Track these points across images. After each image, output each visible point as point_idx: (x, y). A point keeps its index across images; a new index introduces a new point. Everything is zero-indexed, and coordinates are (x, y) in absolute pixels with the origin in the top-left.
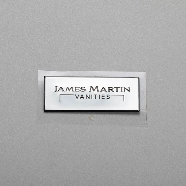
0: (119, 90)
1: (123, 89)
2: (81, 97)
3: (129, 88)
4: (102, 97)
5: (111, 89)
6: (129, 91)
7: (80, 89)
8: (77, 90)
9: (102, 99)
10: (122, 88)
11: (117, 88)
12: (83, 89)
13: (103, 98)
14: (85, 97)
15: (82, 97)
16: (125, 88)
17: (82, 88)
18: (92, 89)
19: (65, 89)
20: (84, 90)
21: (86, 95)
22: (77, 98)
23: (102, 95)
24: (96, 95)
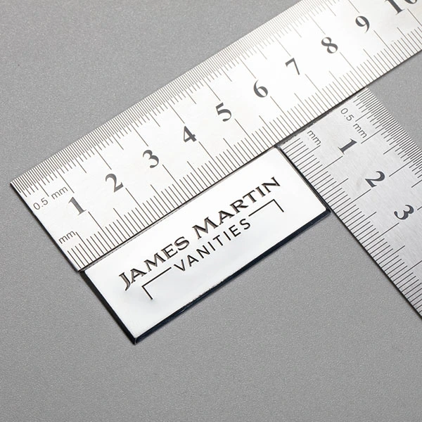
0: (256, 195)
1: (263, 189)
2: (190, 263)
3: (273, 178)
4: (232, 232)
5: (238, 206)
6: (277, 184)
7: (175, 248)
8: (170, 254)
9: (235, 236)
10: (258, 188)
11: (249, 194)
12: (182, 243)
13: (236, 233)
14: (197, 256)
15: (192, 260)
16: (265, 185)
17: (178, 242)
18: (199, 231)
19: (144, 268)
20: (185, 244)
21: (198, 250)
22: (183, 269)
23: (230, 229)
24: (217, 237)
